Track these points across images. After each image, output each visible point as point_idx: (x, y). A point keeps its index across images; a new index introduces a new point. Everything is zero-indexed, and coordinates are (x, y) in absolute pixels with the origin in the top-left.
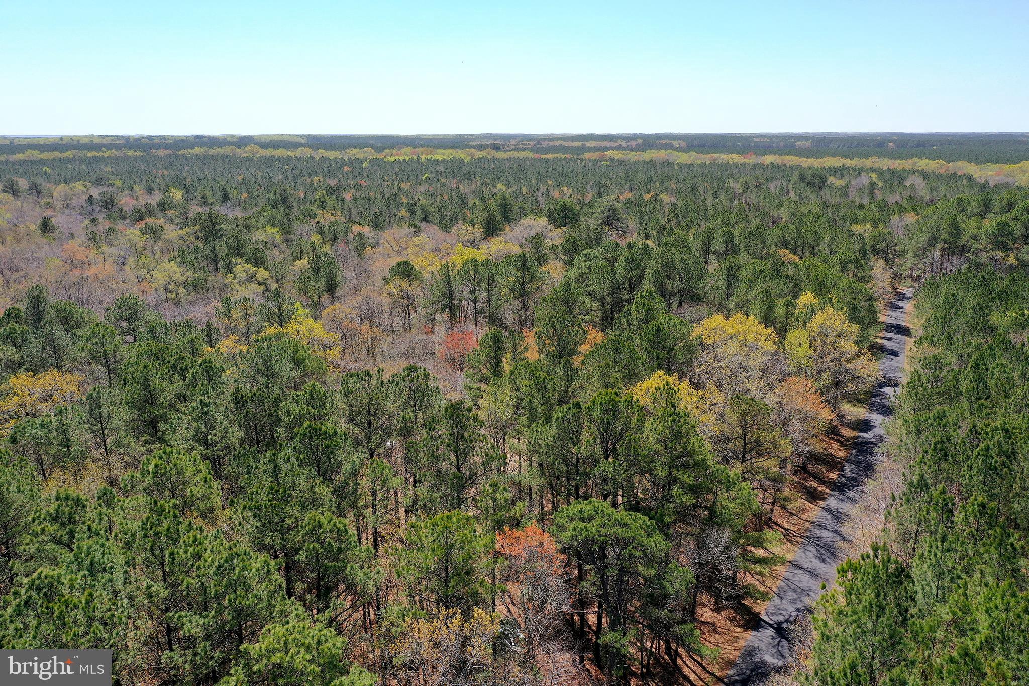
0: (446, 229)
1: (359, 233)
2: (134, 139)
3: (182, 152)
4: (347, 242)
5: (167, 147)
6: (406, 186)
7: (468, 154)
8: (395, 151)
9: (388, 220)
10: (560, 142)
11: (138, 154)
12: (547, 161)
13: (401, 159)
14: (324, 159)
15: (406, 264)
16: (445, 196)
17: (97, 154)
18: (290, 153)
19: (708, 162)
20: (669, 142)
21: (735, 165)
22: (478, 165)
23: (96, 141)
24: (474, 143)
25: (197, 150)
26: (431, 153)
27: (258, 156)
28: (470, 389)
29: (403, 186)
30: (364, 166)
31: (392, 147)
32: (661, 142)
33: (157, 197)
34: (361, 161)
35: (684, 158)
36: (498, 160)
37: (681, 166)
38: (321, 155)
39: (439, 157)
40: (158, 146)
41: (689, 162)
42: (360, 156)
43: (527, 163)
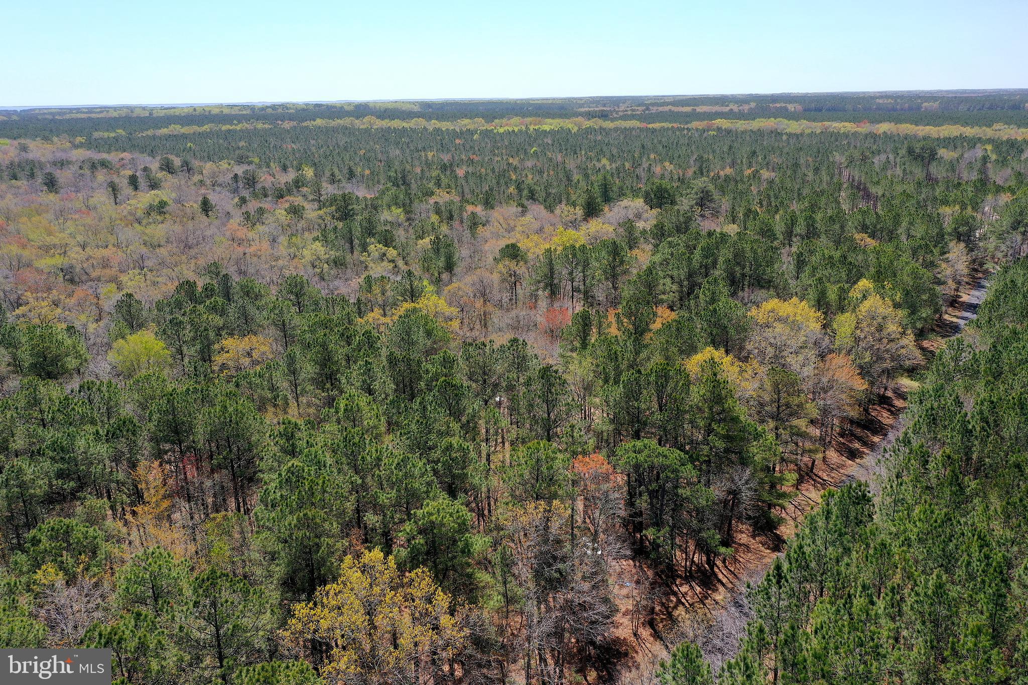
0: (550, 209)
1: (472, 213)
2: (259, 109)
3: (305, 124)
4: (462, 222)
5: (291, 118)
6: (514, 162)
7: (575, 124)
8: (504, 121)
9: (497, 197)
10: (670, 107)
11: (266, 126)
12: (654, 131)
13: (510, 129)
14: (438, 131)
15: (514, 246)
16: (552, 173)
17: (231, 128)
18: (405, 125)
19: (818, 131)
20: (784, 105)
21: (846, 135)
22: (585, 136)
23: (226, 111)
24: (583, 110)
25: (319, 122)
26: (539, 123)
27: (375, 127)
28: (563, 356)
29: (511, 160)
30: (475, 137)
31: (502, 117)
32: (775, 105)
33: (291, 176)
34: (471, 133)
35: (794, 127)
36: (604, 129)
37: (790, 135)
38: (434, 126)
39: (547, 128)
40: (283, 118)
41: (799, 131)
42: (471, 127)
43: (634, 133)
